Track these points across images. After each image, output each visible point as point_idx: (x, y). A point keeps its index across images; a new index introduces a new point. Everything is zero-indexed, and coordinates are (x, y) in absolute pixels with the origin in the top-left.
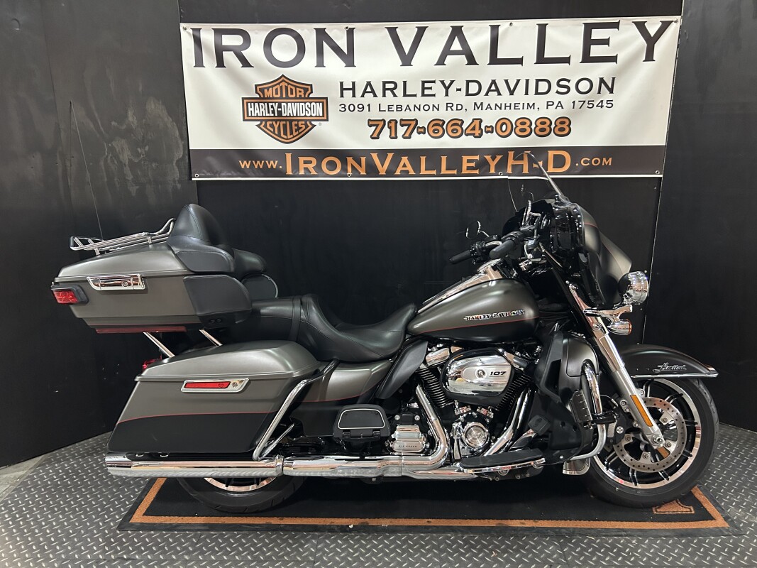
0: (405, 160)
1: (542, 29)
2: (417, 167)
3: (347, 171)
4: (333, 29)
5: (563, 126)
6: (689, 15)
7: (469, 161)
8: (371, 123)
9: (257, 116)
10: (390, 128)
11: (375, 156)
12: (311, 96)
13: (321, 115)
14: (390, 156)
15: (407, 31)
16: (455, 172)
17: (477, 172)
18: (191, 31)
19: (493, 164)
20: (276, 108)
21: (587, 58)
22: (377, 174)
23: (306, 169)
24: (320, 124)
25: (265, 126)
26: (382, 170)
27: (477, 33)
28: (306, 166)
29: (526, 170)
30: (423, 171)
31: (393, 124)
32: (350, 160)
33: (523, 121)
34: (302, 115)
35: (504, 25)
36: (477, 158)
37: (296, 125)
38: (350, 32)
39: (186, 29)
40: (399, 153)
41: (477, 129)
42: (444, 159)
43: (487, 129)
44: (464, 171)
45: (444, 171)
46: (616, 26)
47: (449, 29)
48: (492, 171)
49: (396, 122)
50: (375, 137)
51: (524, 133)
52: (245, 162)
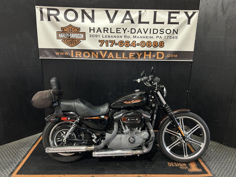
0: (111, 53)
1: (155, 13)
2: (115, 56)
3: (91, 56)
4: (87, 10)
5: (162, 44)
6: (201, 10)
7: (131, 55)
8: (100, 41)
9: (62, 38)
10: (106, 43)
11: (101, 52)
12: (80, 32)
13: (83, 38)
14: (106, 52)
15: (112, 12)
16: (127, 58)
17: (134, 58)
18: (39, 9)
19: (139, 56)
20: (68, 35)
21: (169, 23)
22: (102, 58)
23: (78, 55)
24: (83, 41)
25: (64, 41)
26: (103, 57)
27: (135, 13)
28: (78, 54)
29: (150, 58)
30: (117, 57)
31: (107, 42)
32: (93, 53)
33: (149, 42)
34: (77, 38)
35: (143, 11)
36: (134, 53)
37: (75, 41)
38: (93, 11)
39: (37, 8)
40: (109, 51)
41: (134, 44)
42: (123, 54)
43: (138, 44)
44: (130, 58)
45: (123, 57)
46: (178, 13)
47: (125, 11)
48: (139, 58)
49: (108, 41)
50: (101, 46)
51: (149, 46)
52: (57, 53)
